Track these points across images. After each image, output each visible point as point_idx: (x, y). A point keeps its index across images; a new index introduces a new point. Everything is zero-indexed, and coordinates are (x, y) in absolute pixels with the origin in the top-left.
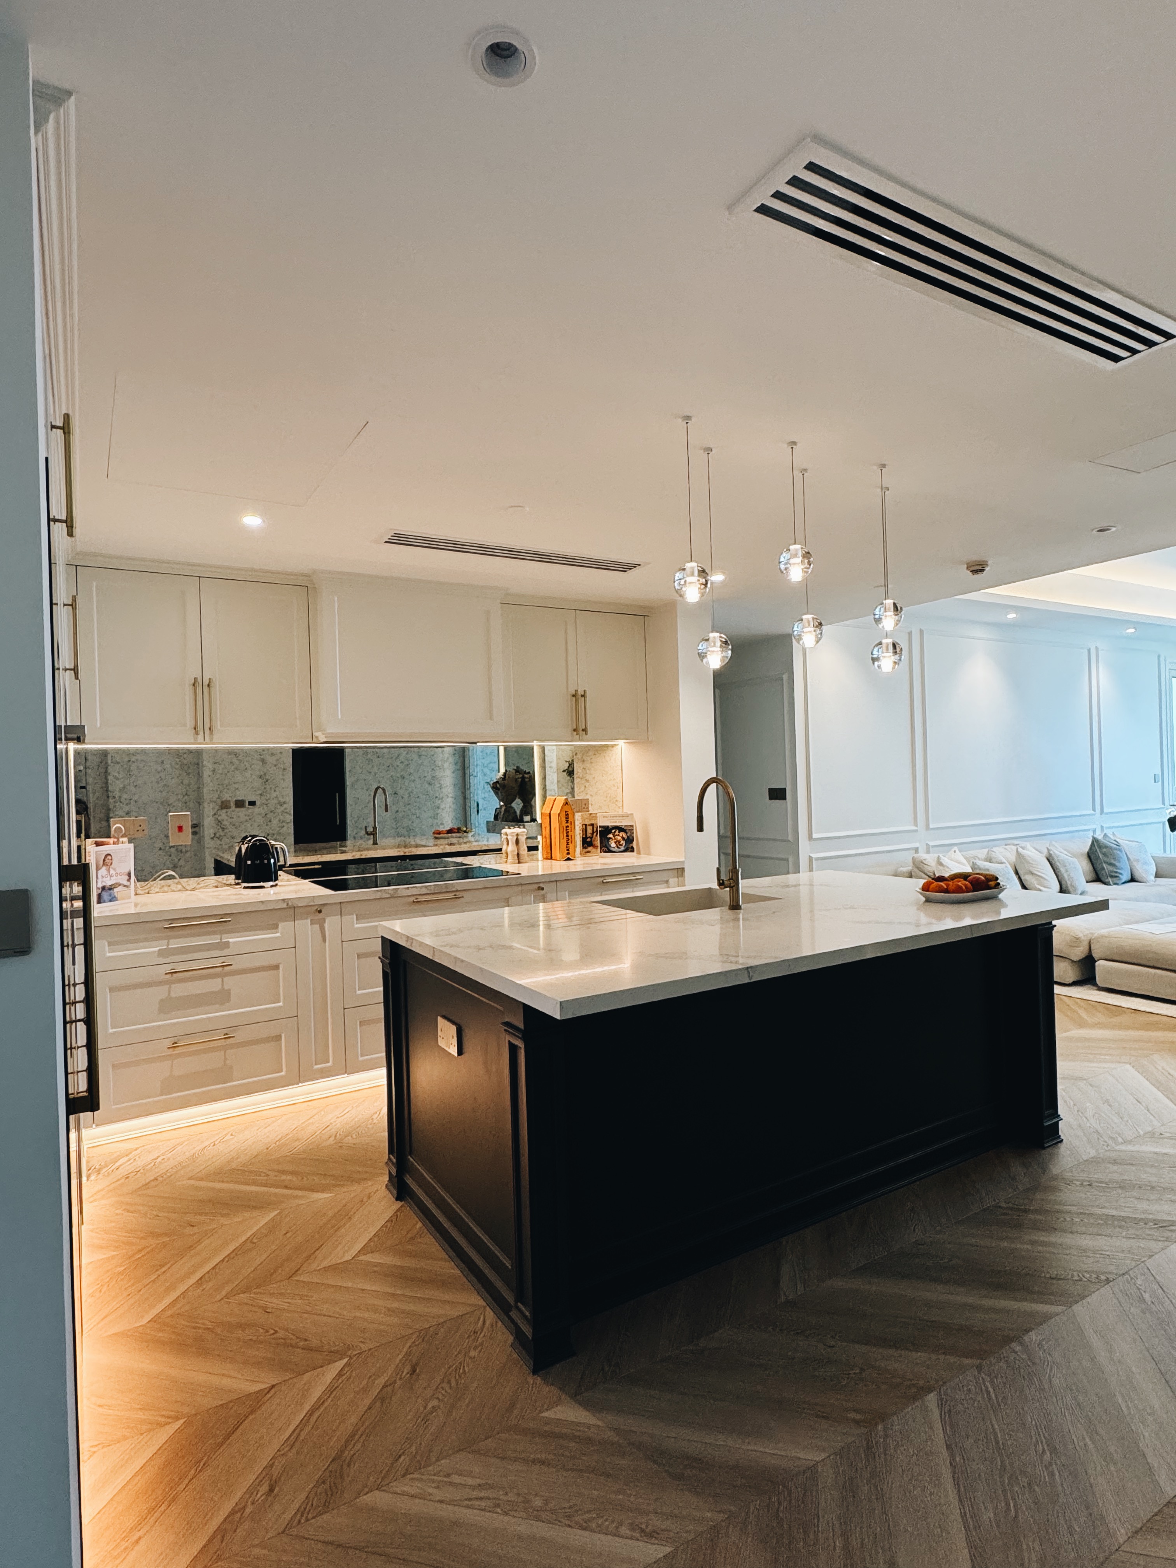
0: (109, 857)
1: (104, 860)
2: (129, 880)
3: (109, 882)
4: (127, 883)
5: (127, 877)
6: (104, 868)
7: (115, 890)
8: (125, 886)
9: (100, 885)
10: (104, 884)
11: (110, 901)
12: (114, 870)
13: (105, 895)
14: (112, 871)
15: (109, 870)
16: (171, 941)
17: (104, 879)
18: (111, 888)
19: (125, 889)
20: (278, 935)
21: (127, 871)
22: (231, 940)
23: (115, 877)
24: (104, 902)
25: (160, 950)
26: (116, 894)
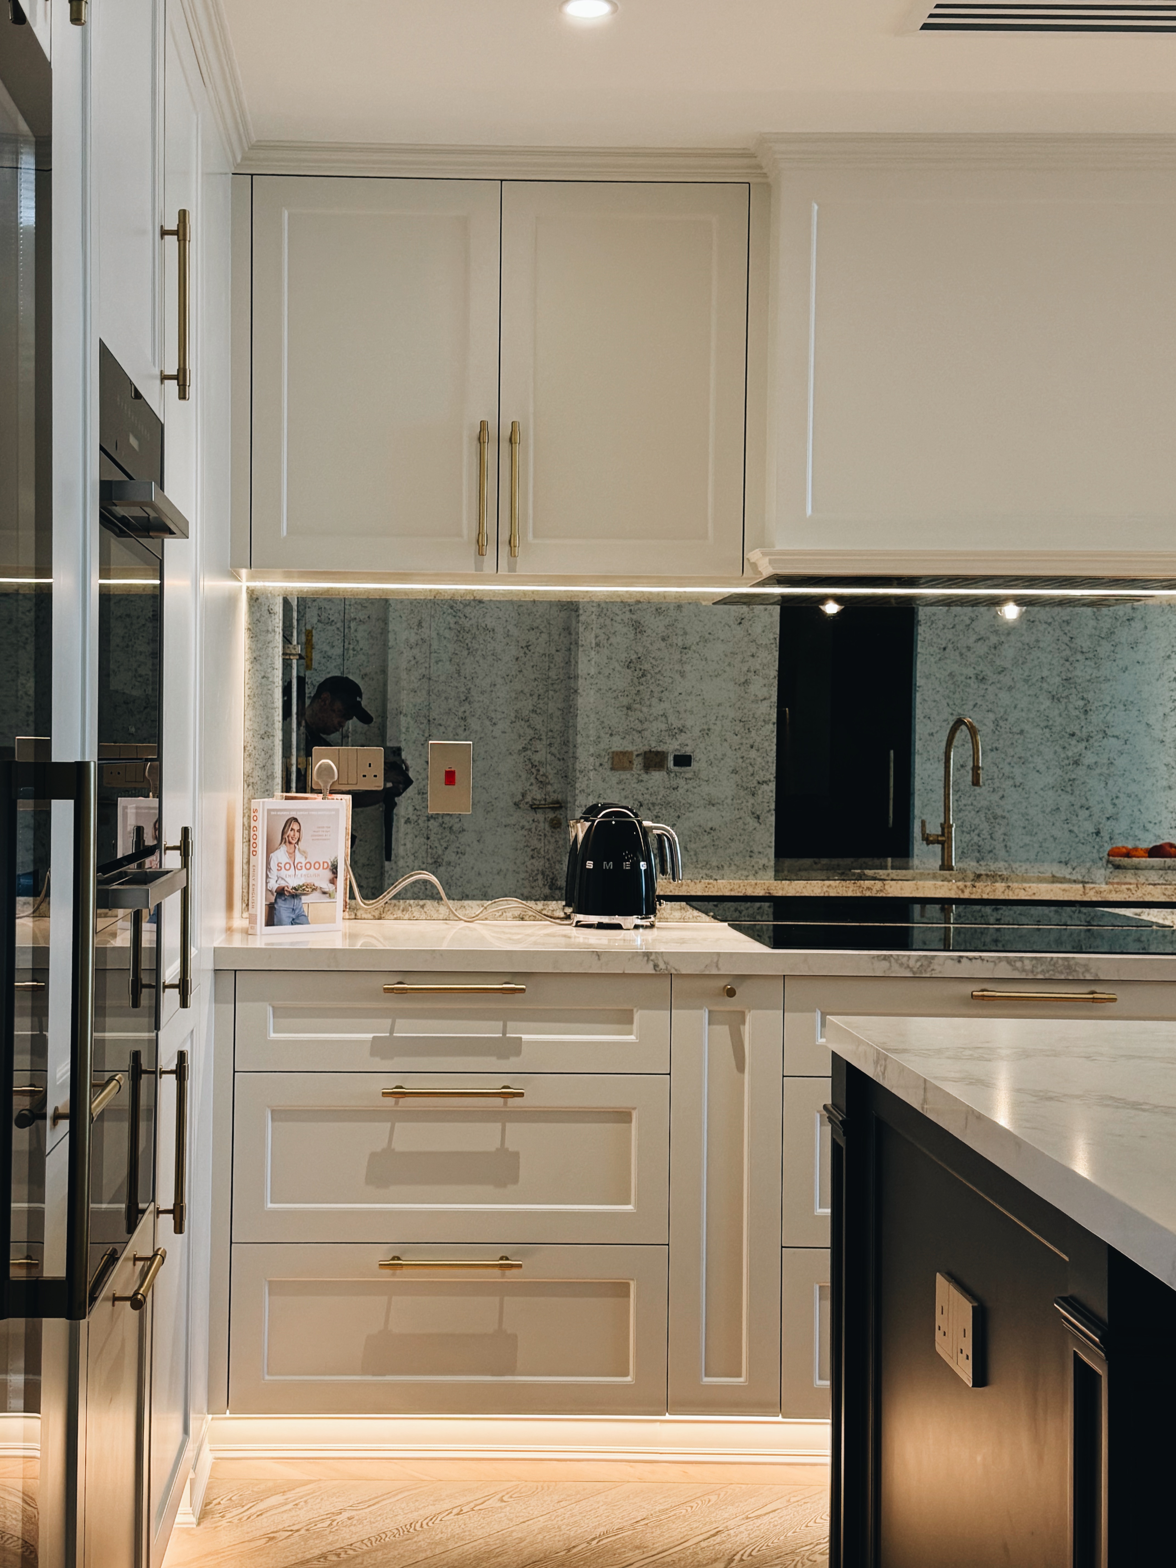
0: (295, 826)
1: (283, 833)
2: (333, 881)
3: (292, 880)
4: (327, 887)
5: (329, 875)
6: (284, 848)
7: (304, 899)
8: (324, 893)
9: (274, 885)
10: (282, 884)
11: (293, 922)
12: (304, 853)
13: (283, 909)
14: (299, 858)
15: (292, 855)
16: (400, 1022)
17: (283, 873)
18: (296, 894)
19: (325, 899)
20: (632, 1038)
21: (329, 860)
22: (525, 1037)
23: (304, 871)
24: (280, 923)
25: (374, 1038)
26: (305, 908)
